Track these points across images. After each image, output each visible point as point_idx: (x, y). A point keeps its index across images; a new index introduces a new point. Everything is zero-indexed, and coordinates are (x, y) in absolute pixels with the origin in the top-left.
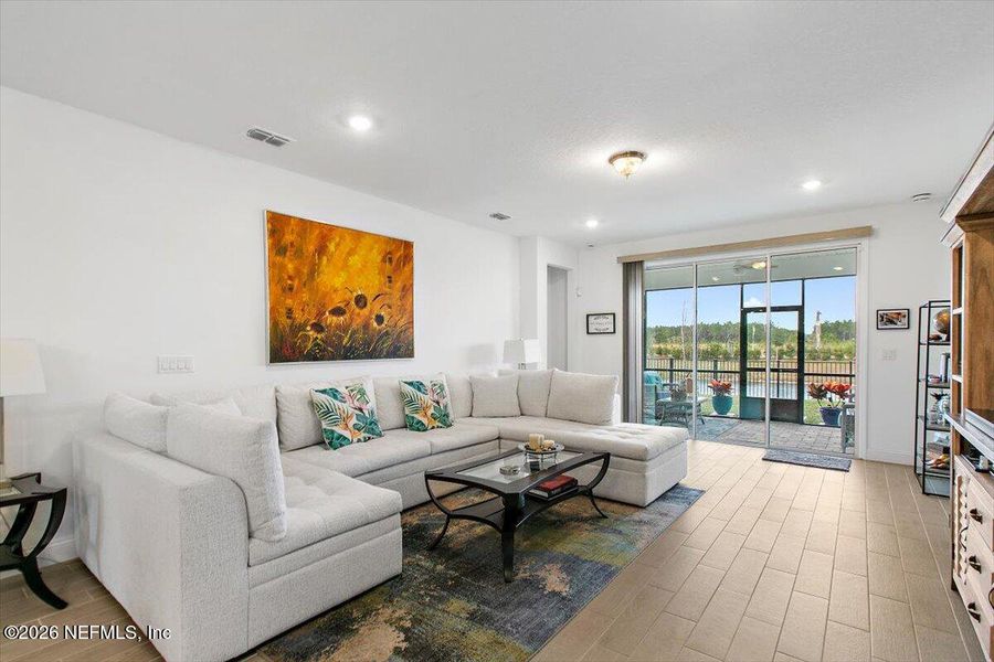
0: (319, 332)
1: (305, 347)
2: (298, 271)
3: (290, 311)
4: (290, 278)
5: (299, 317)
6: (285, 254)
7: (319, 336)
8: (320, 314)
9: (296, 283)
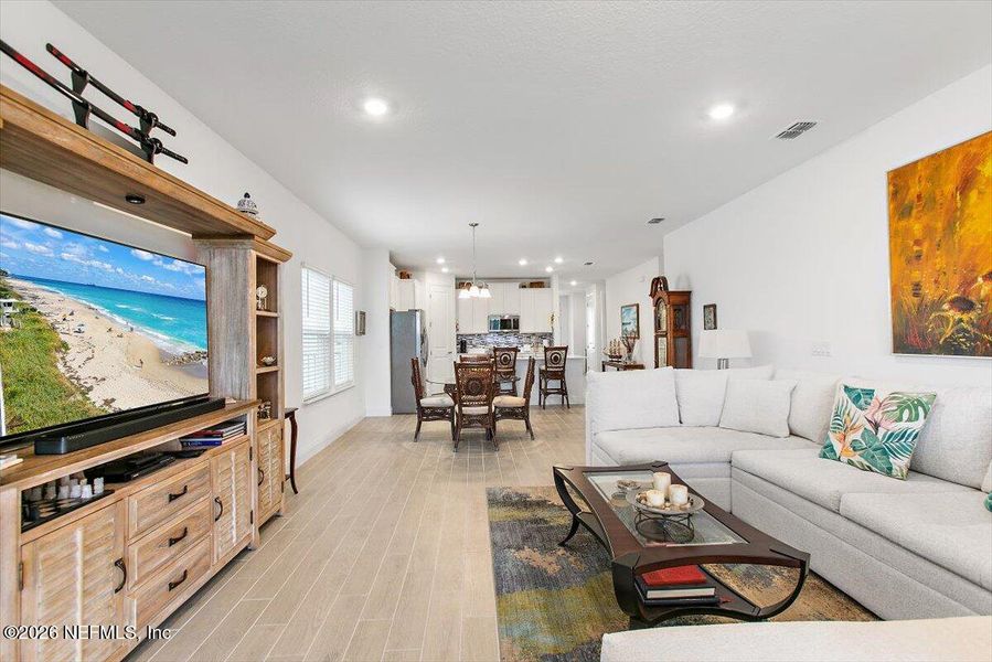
0: (963, 310)
1: (941, 334)
2: (929, 230)
3: (917, 286)
4: (917, 243)
5: (930, 293)
6: (910, 213)
7: (965, 317)
8: (968, 282)
9: (925, 248)
